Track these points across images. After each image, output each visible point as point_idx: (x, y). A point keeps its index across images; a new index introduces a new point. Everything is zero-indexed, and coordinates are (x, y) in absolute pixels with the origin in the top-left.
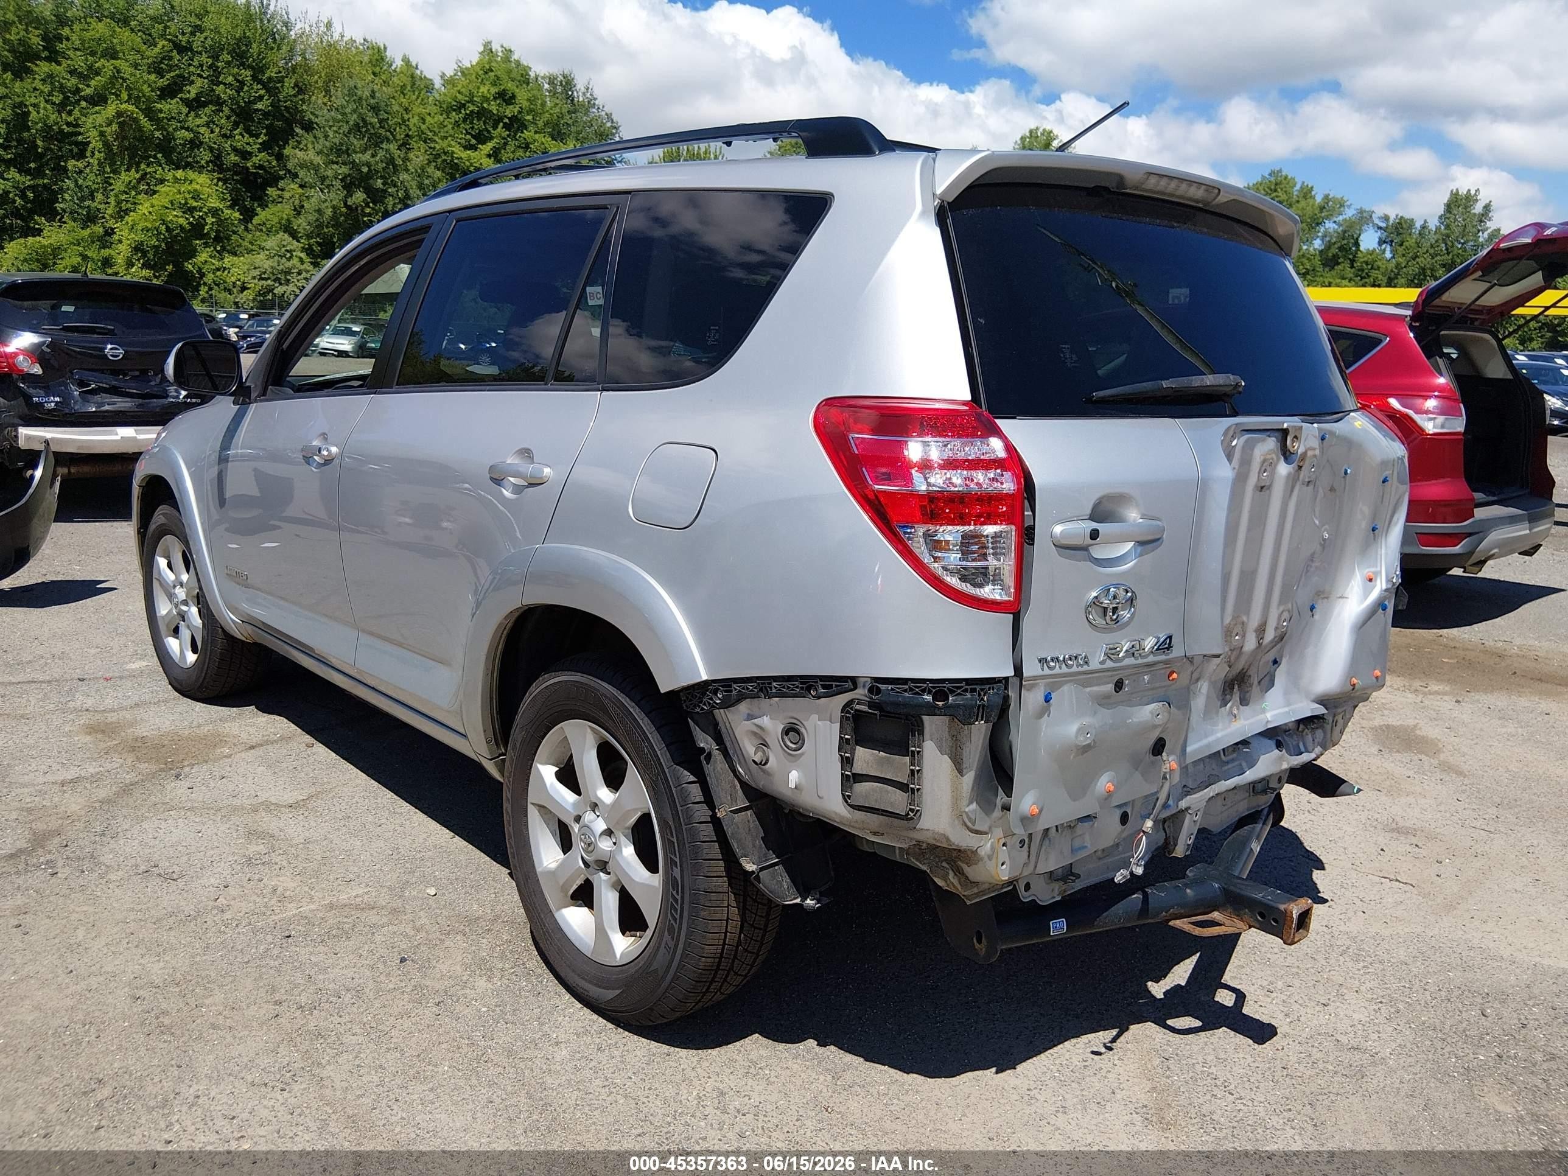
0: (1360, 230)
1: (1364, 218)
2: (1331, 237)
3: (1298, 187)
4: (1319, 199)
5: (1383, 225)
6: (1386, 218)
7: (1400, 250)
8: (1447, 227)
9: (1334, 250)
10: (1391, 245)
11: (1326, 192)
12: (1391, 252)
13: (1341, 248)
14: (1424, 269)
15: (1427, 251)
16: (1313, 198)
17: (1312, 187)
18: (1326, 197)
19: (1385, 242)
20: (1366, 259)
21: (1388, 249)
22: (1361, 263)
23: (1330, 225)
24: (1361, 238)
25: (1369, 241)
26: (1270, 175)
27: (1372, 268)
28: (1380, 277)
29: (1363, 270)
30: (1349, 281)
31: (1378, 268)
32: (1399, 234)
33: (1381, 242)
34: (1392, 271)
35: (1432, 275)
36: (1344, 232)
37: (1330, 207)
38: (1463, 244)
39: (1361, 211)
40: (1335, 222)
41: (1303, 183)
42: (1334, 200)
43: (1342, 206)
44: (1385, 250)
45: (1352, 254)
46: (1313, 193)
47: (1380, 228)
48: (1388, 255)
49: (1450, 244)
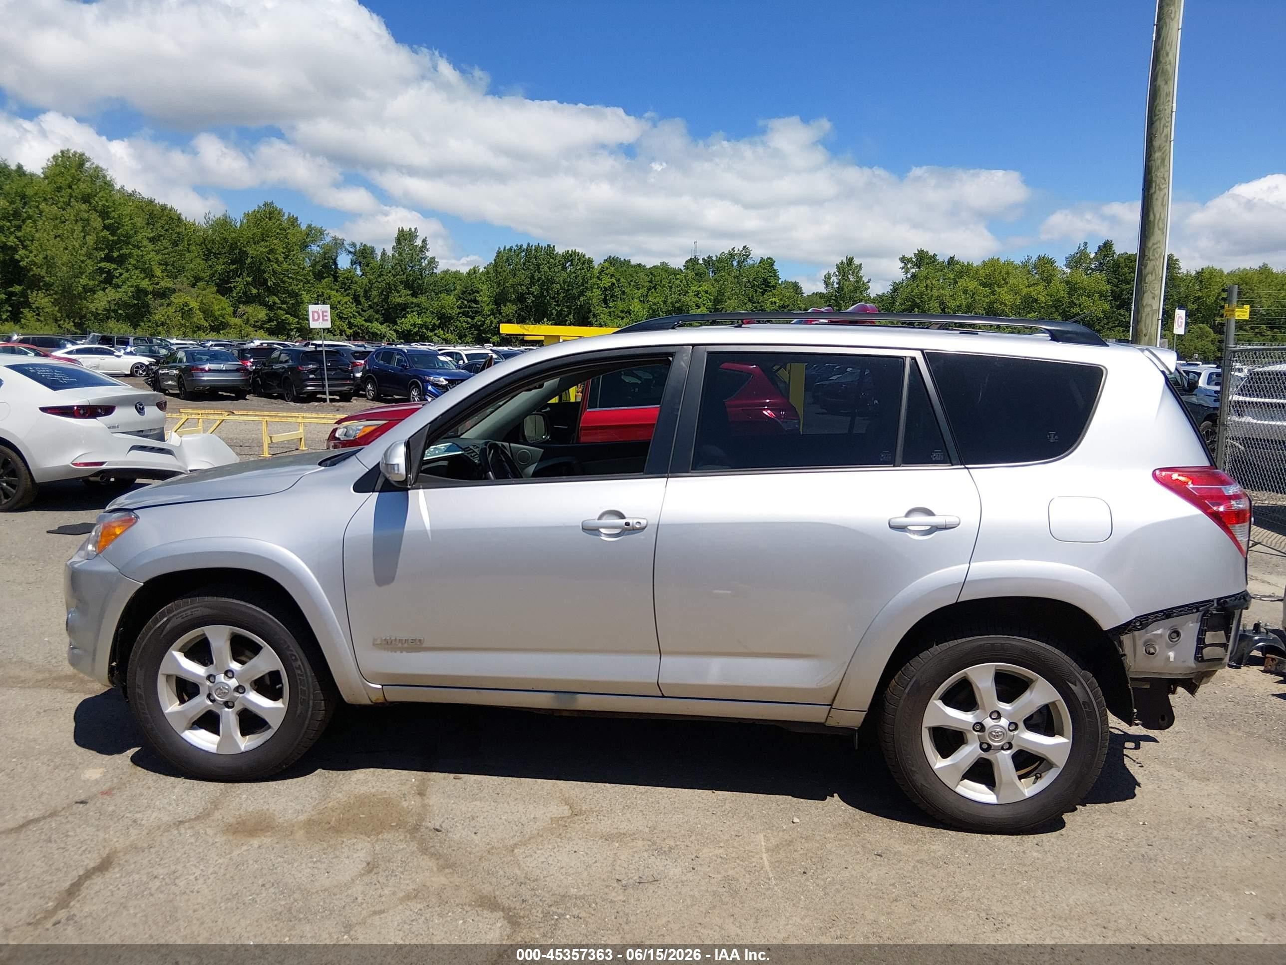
0: (337, 253)
1: (338, 244)
2: (316, 257)
3: (286, 216)
4: (304, 227)
5: (352, 250)
6: (354, 245)
7: (367, 269)
8: (400, 254)
9: (319, 267)
10: (360, 266)
11: (310, 223)
12: (361, 271)
13: (324, 266)
14: (389, 284)
15: (390, 272)
16: (299, 226)
17: (297, 218)
18: (309, 226)
19: (355, 263)
20: (346, 276)
21: (358, 267)
22: (344, 278)
23: (315, 248)
24: (338, 259)
25: (344, 262)
26: (264, 205)
27: (352, 282)
28: (359, 289)
29: (345, 284)
30: (337, 292)
31: (356, 283)
32: (364, 258)
33: (353, 263)
34: (366, 285)
35: (396, 289)
36: (325, 253)
37: (313, 234)
38: (412, 267)
39: (335, 239)
40: (318, 246)
41: (289, 214)
42: (315, 229)
43: (322, 234)
44: (356, 268)
45: (332, 270)
46: (299, 222)
47: (350, 252)
48: (359, 272)
49: (403, 266)
